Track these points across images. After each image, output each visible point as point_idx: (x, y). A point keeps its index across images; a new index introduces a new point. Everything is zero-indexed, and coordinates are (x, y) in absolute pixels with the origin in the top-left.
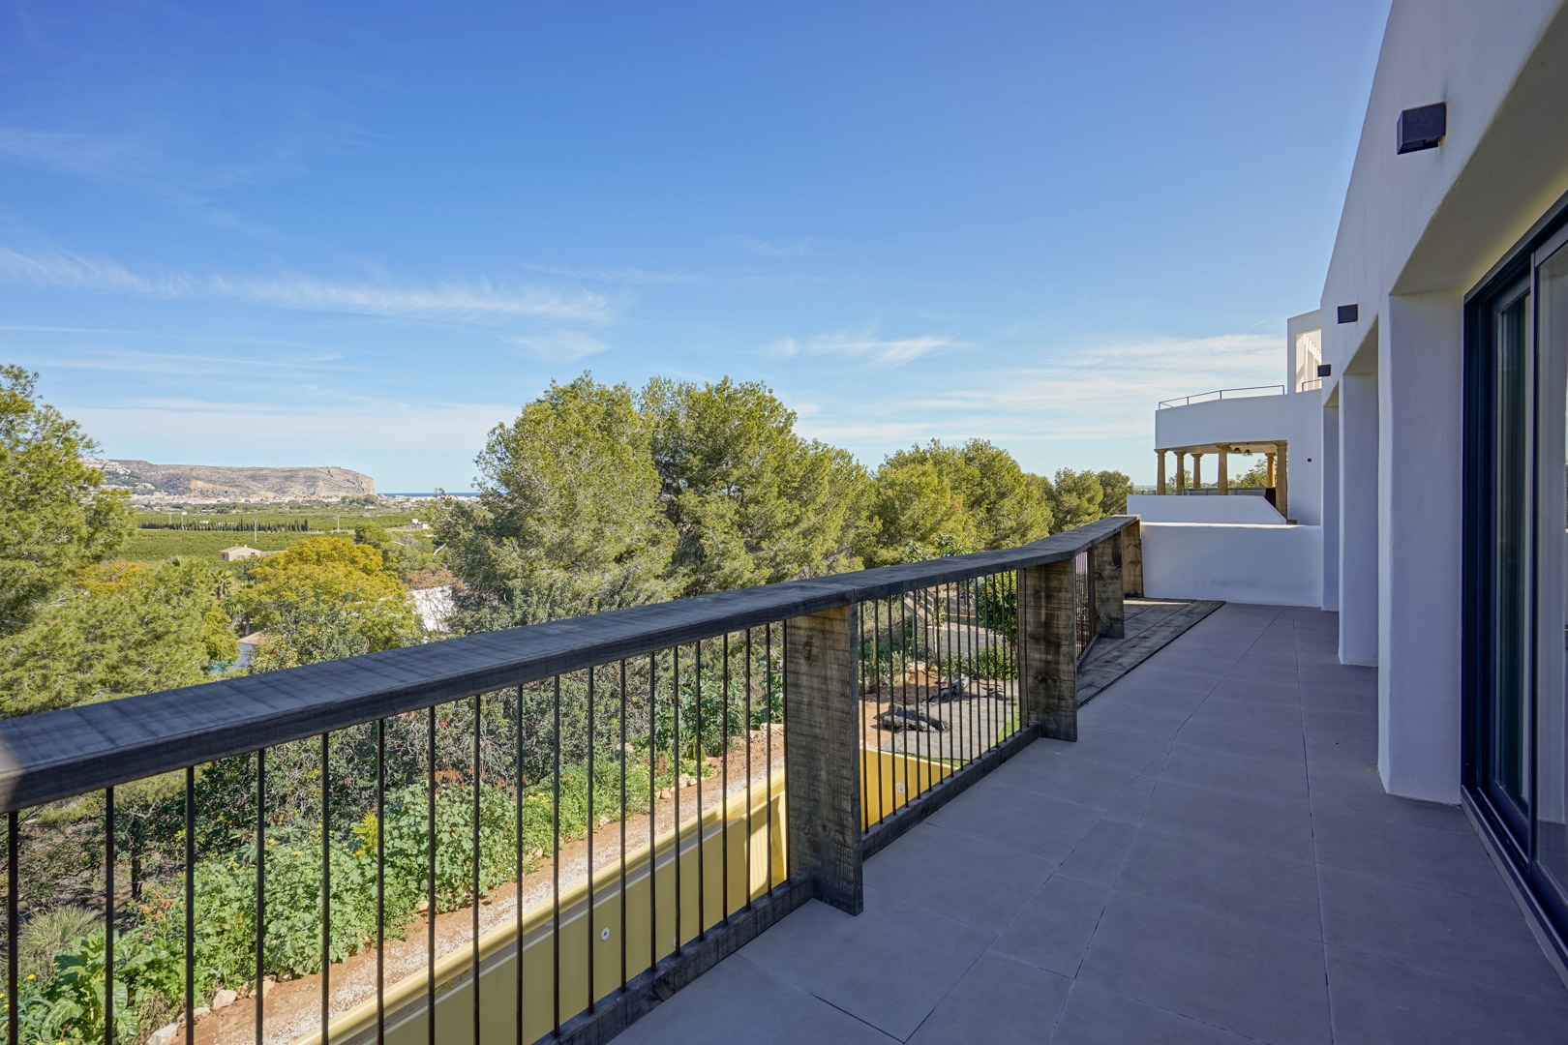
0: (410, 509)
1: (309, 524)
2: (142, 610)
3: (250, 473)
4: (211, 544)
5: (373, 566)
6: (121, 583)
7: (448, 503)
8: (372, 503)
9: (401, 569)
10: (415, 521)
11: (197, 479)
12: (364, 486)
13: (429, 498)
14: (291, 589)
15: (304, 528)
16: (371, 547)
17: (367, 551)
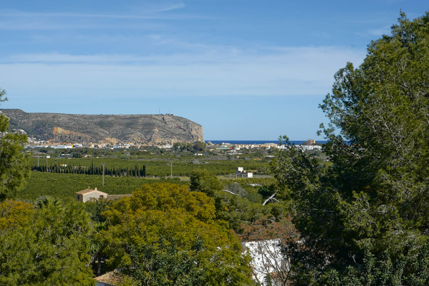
0: (235, 156)
1: (147, 169)
2: (35, 247)
3: (98, 120)
4: (68, 186)
5: (206, 214)
6: (10, 220)
7: (293, 153)
8: (201, 150)
9: (232, 219)
10: (241, 169)
11: (59, 126)
12: (194, 133)
13: (253, 146)
14: (139, 233)
15: (143, 173)
16: (204, 194)
17: (201, 198)
